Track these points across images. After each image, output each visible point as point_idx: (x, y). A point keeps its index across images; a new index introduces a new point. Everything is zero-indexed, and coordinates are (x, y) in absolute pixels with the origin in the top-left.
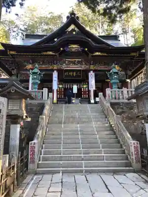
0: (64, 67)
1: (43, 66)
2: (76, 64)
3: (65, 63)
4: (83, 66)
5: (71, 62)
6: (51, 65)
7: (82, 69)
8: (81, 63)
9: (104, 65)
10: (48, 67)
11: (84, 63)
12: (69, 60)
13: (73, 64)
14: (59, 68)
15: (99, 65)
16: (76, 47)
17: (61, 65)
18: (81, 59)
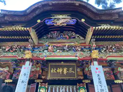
2: (66, 50)
3: (47, 50)
4: (78, 54)
5: (57, 47)
6: (23, 53)
7: (77, 58)
8: (73, 48)
9: (115, 52)
10: (17, 56)
11: (79, 49)
12: (54, 44)
13: (61, 51)
14: (36, 56)
15: (107, 51)
16: (65, 17)
17: (40, 51)
18: (74, 43)
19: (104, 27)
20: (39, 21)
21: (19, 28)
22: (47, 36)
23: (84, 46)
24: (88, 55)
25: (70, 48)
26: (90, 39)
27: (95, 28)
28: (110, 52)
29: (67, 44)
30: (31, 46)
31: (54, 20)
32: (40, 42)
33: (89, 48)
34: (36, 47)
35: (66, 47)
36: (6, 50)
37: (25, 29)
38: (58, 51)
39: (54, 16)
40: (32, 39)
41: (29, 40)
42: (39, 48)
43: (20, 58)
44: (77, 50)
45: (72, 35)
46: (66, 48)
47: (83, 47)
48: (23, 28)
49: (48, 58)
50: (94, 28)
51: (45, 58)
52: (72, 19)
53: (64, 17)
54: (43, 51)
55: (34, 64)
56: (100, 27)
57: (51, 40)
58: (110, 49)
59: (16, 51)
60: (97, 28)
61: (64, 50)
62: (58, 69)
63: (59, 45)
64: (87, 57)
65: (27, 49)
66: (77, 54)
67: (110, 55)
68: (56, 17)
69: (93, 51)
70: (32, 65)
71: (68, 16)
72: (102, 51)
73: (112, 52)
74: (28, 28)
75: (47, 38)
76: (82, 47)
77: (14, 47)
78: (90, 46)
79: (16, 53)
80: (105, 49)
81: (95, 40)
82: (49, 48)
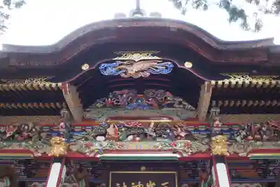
0: (99, 147)
1: (15, 146)
2: (150, 135)
3: (104, 135)
4: (180, 145)
5: (128, 128)
6: (47, 142)
7: (178, 156)
8: (168, 131)
9: (268, 140)
10: (32, 150)
11: (183, 134)
12: (121, 122)
13: (138, 139)
14: (78, 152)
15: (250, 137)
16: (146, 58)
17: (87, 139)
18: (170, 118)
19: (237, 80)
20: (85, 67)
21: (41, 83)
22: (104, 101)
23: (195, 126)
24: (204, 148)
25: (160, 131)
26: (207, 108)
27: (217, 83)
28: (257, 140)
29: (153, 122)
30: (66, 126)
31: (122, 64)
32: (88, 115)
33: (206, 130)
34: (78, 129)
35: (150, 129)
36: (8, 135)
37: (54, 85)
38: (131, 137)
39: (120, 56)
40: (68, 108)
41: (62, 112)
42: (84, 130)
43: (40, 155)
44: (178, 136)
45: (166, 98)
46: (149, 131)
47: (193, 129)
48: (48, 84)
49: (105, 155)
50: (213, 82)
51: (98, 156)
52: (164, 61)
53: (143, 58)
54: (95, 137)
55: (73, 170)
56: (227, 82)
57: (114, 112)
58: (255, 134)
59: (30, 138)
60: (220, 82)
61: (146, 135)
62: (133, 184)
63: (133, 123)
64: (200, 152)
65: (56, 132)
66: (176, 145)
67: (256, 148)
68: (124, 59)
69: (214, 138)
70: (67, 174)
71: (153, 55)
72: (238, 139)
73: (261, 140)
74: (60, 84)
75: (105, 106)
76: (190, 129)
77: (26, 127)
78: (209, 125)
79: (31, 142)
80: (244, 133)
81: (218, 110)
82: (108, 130)
